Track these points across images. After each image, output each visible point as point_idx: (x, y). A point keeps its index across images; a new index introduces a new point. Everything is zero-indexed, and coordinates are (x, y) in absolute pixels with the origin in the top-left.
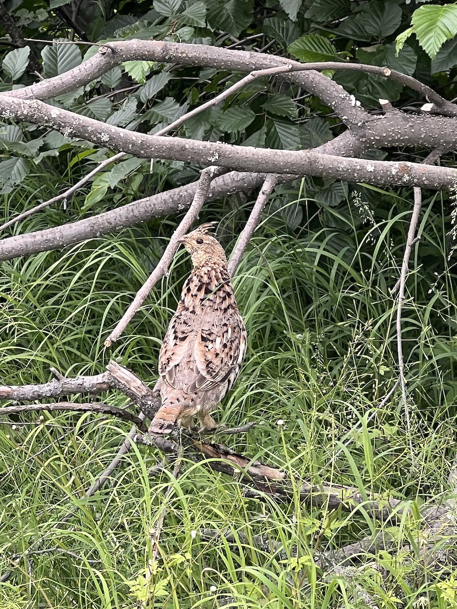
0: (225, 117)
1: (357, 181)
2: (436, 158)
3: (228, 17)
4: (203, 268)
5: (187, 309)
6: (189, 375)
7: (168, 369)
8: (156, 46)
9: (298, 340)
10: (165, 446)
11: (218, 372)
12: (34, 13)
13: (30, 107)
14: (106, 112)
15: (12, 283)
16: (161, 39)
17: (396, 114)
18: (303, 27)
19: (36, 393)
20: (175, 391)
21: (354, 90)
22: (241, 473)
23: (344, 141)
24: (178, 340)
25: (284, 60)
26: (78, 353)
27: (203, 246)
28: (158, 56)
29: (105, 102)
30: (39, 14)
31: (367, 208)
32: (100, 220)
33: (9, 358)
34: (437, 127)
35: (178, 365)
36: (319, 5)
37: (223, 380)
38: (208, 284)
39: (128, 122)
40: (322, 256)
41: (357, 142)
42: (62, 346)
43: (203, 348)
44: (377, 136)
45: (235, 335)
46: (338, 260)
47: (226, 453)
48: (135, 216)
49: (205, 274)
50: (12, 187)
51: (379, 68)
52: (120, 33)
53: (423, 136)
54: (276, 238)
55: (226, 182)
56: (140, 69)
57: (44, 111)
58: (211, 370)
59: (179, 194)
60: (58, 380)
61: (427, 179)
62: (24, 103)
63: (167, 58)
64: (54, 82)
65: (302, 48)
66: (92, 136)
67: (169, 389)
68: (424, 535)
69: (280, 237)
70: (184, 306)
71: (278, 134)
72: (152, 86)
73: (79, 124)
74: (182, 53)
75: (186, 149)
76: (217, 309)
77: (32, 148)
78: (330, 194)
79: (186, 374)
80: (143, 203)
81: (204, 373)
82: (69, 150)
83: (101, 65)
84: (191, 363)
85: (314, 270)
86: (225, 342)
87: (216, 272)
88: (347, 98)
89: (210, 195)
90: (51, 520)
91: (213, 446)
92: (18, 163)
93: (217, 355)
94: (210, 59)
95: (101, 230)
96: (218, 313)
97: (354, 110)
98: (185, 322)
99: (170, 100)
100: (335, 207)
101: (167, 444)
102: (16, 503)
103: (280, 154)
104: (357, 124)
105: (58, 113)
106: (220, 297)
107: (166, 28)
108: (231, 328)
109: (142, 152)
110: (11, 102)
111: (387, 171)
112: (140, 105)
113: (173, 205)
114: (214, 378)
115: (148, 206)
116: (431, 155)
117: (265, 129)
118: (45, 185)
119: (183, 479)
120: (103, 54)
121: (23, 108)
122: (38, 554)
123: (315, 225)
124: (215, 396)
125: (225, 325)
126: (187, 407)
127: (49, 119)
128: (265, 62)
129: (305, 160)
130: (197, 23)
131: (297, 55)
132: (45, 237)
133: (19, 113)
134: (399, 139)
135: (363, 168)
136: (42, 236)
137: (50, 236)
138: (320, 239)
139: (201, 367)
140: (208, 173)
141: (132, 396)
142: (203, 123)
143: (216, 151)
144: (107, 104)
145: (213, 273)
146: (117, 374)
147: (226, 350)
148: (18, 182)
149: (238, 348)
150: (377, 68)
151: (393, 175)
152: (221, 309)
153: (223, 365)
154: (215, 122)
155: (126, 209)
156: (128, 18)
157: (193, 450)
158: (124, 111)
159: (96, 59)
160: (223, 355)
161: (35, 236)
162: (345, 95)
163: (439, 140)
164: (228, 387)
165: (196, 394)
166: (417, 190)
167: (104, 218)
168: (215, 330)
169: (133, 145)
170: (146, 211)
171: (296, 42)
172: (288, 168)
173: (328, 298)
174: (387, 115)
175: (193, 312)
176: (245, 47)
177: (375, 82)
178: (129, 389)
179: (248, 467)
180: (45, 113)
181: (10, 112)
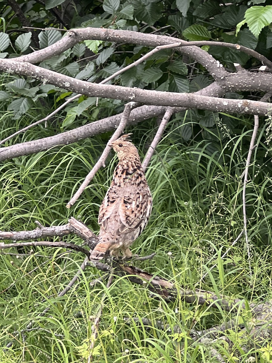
0: (145, 74)
1: (218, 111)
2: (267, 98)
3: (147, 14)
4: (124, 161)
5: (116, 185)
6: (115, 224)
7: (103, 220)
8: (101, 31)
9: (185, 205)
10: (103, 268)
11: (133, 222)
12: (38, 13)
13: (23, 66)
14: (76, 71)
15: (20, 172)
16: (107, 28)
17: (244, 72)
18: (192, 20)
19: (27, 236)
20: (107, 234)
21: (221, 58)
22: (147, 284)
23: (213, 88)
24: (110, 203)
25: (177, 39)
26: (59, 214)
27: (122, 148)
28: (102, 38)
29: (75, 65)
30: (41, 13)
31: (225, 128)
32: (69, 134)
33: (18, 217)
34: (268, 80)
35: (109, 218)
36: (201, 8)
37: (136, 227)
38: (127, 170)
39: (89, 77)
40: (202, 156)
41: (221, 88)
42: (49, 210)
43: (124, 208)
44: (233, 85)
45: (145, 200)
46: (211, 159)
47: (139, 272)
48: (89, 132)
49: (125, 164)
50: (20, 115)
51: (233, 44)
52: (85, 24)
53: (259, 85)
54: (173, 145)
55: (143, 112)
56: (95, 45)
58: (129, 221)
59: (115, 119)
60: (40, 228)
61: (259, 110)
62: (19, 64)
63: (108, 38)
65: (191, 33)
66: (60, 84)
67: (104, 232)
68: (253, 320)
69: (176, 145)
70: (114, 183)
71: (176, 84)
72: (103, 56)
73: (52, 77)
74: (116, 36)
75: (115, 91)
76: (133, 184)
77: (33, 92)
78: (208, 120)
79: (113, 224)
80: (95, 124)
81: (124, 223)
82: (55, 93)
83: (68, 42)
84: (116, 217)
85: (198, 165)
86: (138, 204)
87: (132, 163)
88: (215, 63)
89: (134, 120)
90: (36, 311)
91: (131, 267)
92: (24, 101)
93: (133, 212)
94: (134, 39)
95: (69, 140)
96: (134, 186)
97: (219, 70)
98: (114, 192)
99: (114, 64)
100: (212, 127)
101: (104, 267)
102: (15, 301)
103: (172, 95)
104: (220, 78)
105: (40, 70)
106: (135, 177)
107: (110, 21)
108: (142, 195)
109: (90, 93)
110: (12, 63)
111: (235, 105)
112: (96, 67)
113: (112, 126)
114: (130, 226)
115: (97, 126)
116: (265, 96)
117: (168, 81)
118: (40, 115)
119: (113, 287)
120: (70, 36)
121: (19, 67)
122: (29, 331)
123: (199, 138)
124: (131, 237)
125: (138, 193)
126: (114, 243)
127: (34, 74)
128: (166, 41)
129: (187, 99)
130: (128, 17)
131: (188, 37)
132: (36, 145)
133: (17, 70)
134: (245, 86)
135: (221, 103)
136: (35, 144)
137: (39, 144)
138: (201, 146)
139: (123, 219)
140: (129, 106)
141: (84, 238)
142: (132, 78)
143: (133, 93)
144: (76, 67)
145: (130, 163)
146: (75, 225)
147: (139, 209)
148: (24, 112)
149: (146, 207)
150: (232, 44)
151: (239, 107)
152: (136, 184)
153: (136, 218)
154: (139, 77)
155: (84, 128)
157: (119, 270)
158: (86, 70)
159: (65, 39)
160: (136, 212)
161: (30, 144)
162: (213, 61)
163: (270, 87)
164: (140, 231)
165: (119, 235)
166: (256, 117)
167: (71, 133)
168: (132, 196)
169: (84, 89)
170: (96, 129)
171: (187, 29)
172: (177, 103)
173: (205, 181)
174: (239, 72)
175: (119, 186)
176: (161, 33)
177: (234, 53)
178: (82, 234)
179: (151, 280)
180: (32, 70)
181: (11, 69)
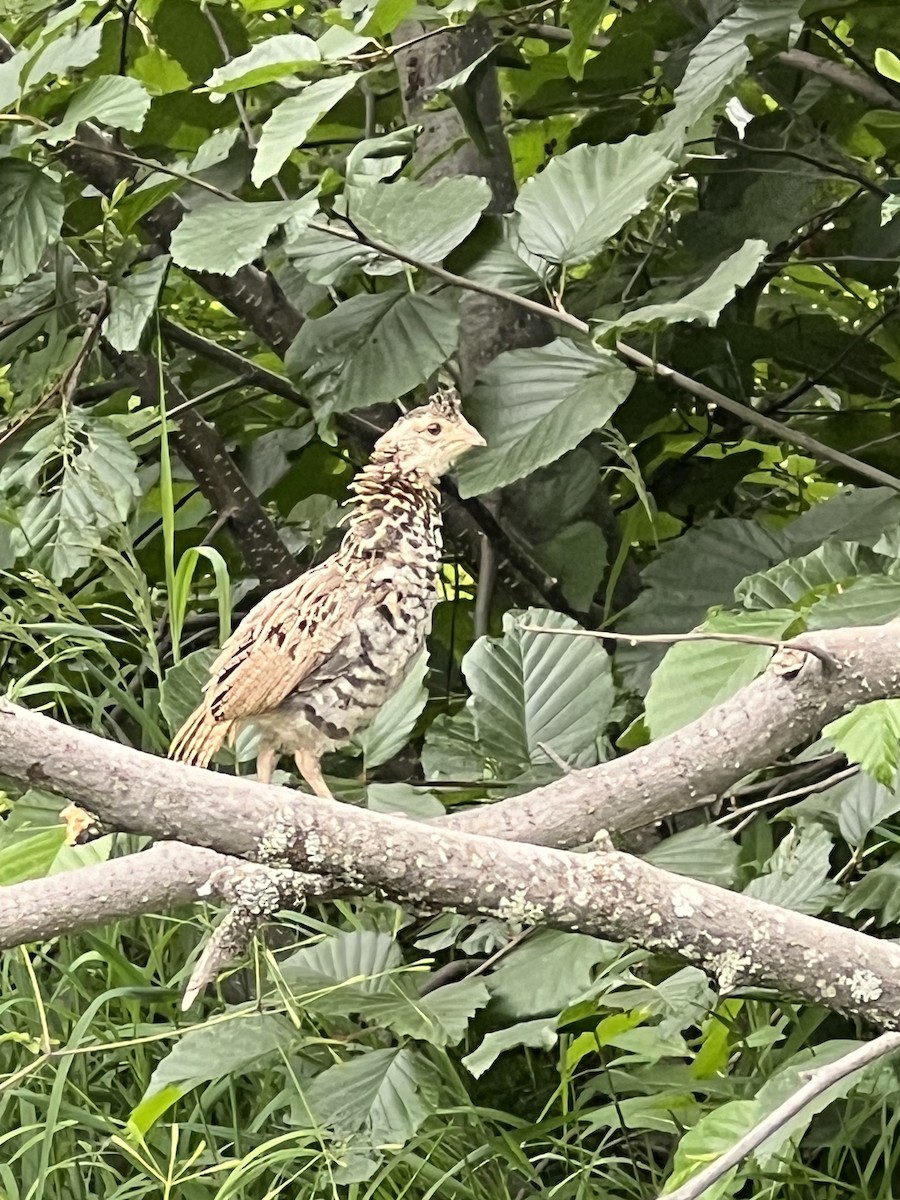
13: (598, 878)
57: (646, 892)
64: (608, 780)
66: (821, 983)
73: (774, 940)
83: (779, 717)
92: (392, 1070)
105: (699, 901)
110: (529, 861)
112: (839, 852)
120: (790, 676)
121: (572, 885)
127: (665, 923)
133: (559, 902)
144: (719, 852)
156: (740, 532)
159: (759, 696)
180: (651, 900)
181: (527, 898)
